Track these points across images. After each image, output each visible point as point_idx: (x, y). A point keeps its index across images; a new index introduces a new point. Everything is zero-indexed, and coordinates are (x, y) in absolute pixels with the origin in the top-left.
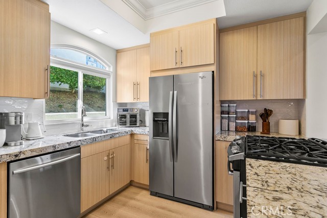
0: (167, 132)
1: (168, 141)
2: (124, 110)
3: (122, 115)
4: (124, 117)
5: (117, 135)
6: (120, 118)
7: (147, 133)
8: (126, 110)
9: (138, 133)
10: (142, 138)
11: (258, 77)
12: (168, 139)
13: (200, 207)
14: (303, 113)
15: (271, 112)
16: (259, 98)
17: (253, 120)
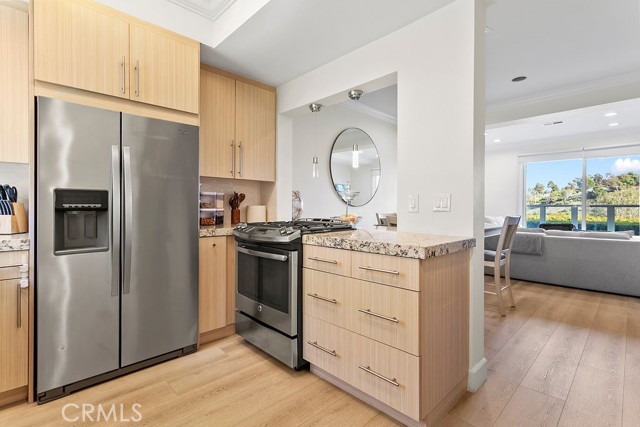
1: (101, 254)
7: (17, 246)
11: (236, 148)
12: (108, 249)
13: (177, 357)
14: (272, 197)
15: (243, 197)
16: (238, 177)
17: (221, 207)
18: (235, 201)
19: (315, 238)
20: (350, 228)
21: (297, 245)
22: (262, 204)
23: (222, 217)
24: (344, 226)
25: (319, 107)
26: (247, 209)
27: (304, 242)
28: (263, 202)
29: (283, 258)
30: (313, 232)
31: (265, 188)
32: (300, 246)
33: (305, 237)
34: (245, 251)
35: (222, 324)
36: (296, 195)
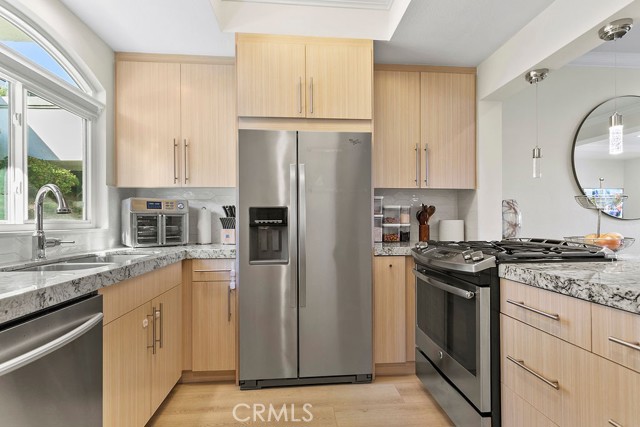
0: (277, 249)
1: (284, 266)
2: (150, 205)
3: (144, 218)
4: (153, 221)
5: (165, 263)
6: (139, 224)
7: (228, 254)
8: (158, 205)
9: (202, 256)
10: (215, 266)
11: (421, 152)
12: (287, 263)
13: (350, 383)
14: (471, 209)
15: (432, 209)
16: (424, 186)
17: (406, 222)
18: (423, 215)
19: (519, 271)
20: (601, 258)
21: (490, 279)
22: (459, 218)
23: (408, 234)
24: (587, 253)
25: (542, 73)
26: (438, 225)
27: (501, 275)
28: (461, 215)
29: (467, 294)
30: (522, 260)
31: (463, 198)
32: (494, 281)
33: (502, 267)
34: (424, 278)
35: (402, 359)
36: (510, 205)
